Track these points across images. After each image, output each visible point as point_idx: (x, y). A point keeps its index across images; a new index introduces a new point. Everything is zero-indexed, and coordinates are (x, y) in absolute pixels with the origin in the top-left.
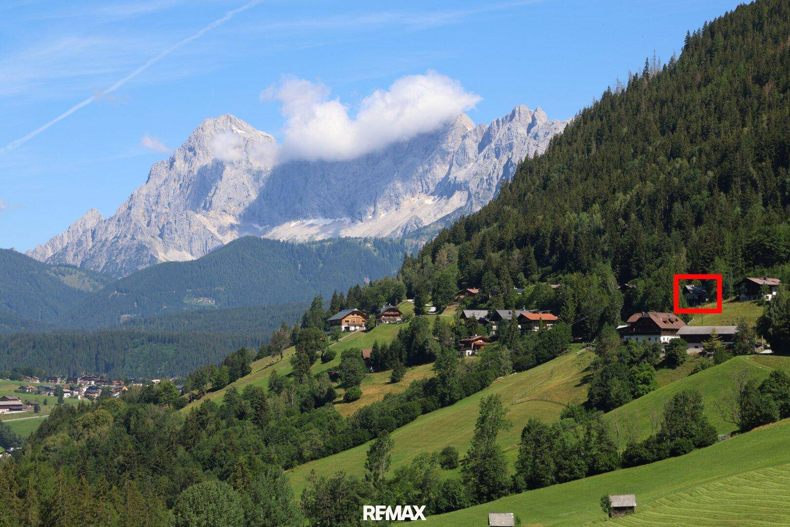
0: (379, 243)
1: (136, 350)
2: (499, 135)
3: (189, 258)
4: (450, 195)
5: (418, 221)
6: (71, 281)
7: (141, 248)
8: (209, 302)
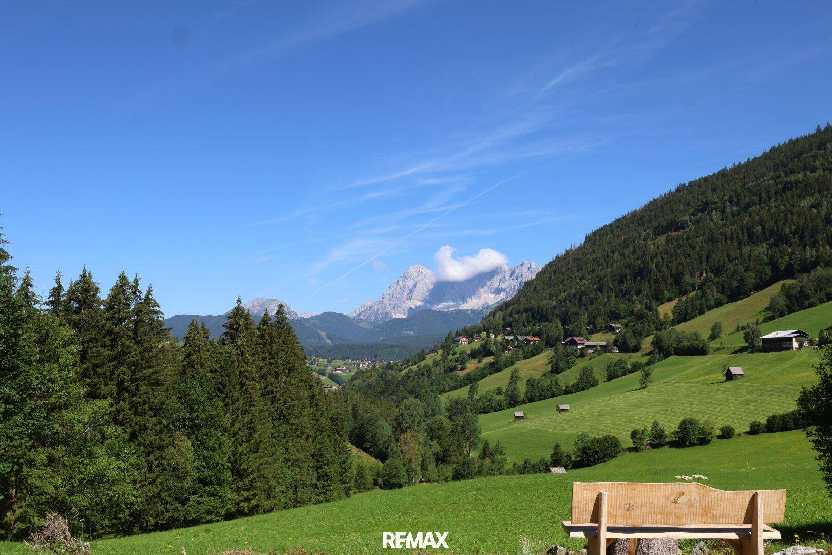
0: (473, 311)
1: (385, 350)
2: (518, 271)
3: (404, 317)
4: (499, 293)
5: (488, 303)
6: (362, 325)
7: (387, 313)
8: (412, 333)
